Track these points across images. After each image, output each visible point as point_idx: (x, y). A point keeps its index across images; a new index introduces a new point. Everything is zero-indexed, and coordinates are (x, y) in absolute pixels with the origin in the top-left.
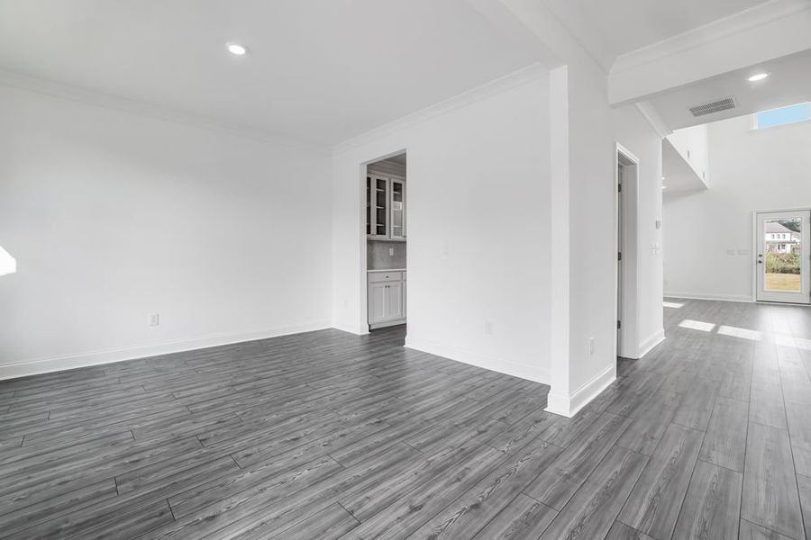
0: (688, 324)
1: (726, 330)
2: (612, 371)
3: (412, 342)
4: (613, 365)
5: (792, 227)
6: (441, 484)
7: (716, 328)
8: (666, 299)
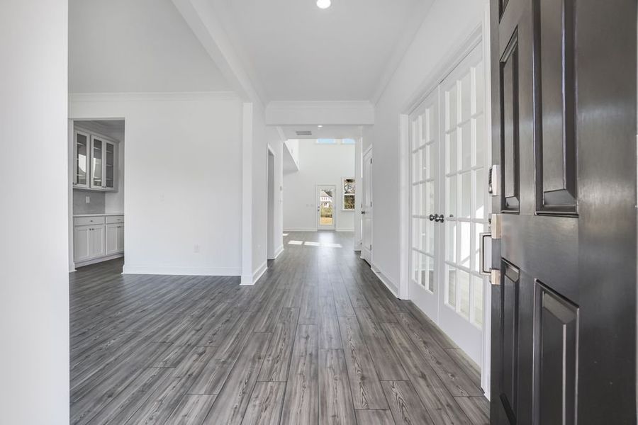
0: (292, 242)
1: (307, 243)
2: (264, 266)
3: (128, 269)
4: (266, 262)
5: (329, 194)
6: (206, 320)
7: (303, 243)
8: (284, 232)
